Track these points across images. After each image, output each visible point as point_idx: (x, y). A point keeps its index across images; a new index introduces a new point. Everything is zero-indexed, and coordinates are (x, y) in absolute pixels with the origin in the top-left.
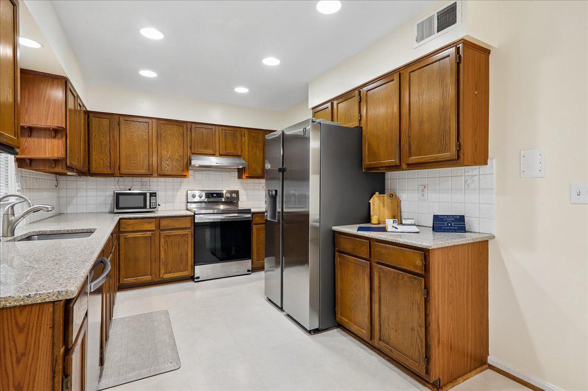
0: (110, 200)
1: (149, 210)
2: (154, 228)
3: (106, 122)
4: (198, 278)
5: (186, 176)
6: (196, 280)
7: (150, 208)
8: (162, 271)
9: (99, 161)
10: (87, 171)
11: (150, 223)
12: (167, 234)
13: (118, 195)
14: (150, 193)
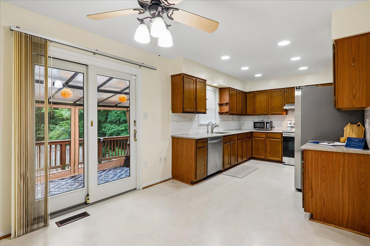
0: (253, 124)
1: (266, 129)
2: (265, 137)
3: (252, 95)
4: (284, 163)
5: (284, 114)
6: (283, 163)
7: (266, 128)
8: (268, 156)
9: (249, 110)
10: (246, 114)
11: (263, 134)
12: (271, 140)
13: (255, 123)
14: (266, 122)
